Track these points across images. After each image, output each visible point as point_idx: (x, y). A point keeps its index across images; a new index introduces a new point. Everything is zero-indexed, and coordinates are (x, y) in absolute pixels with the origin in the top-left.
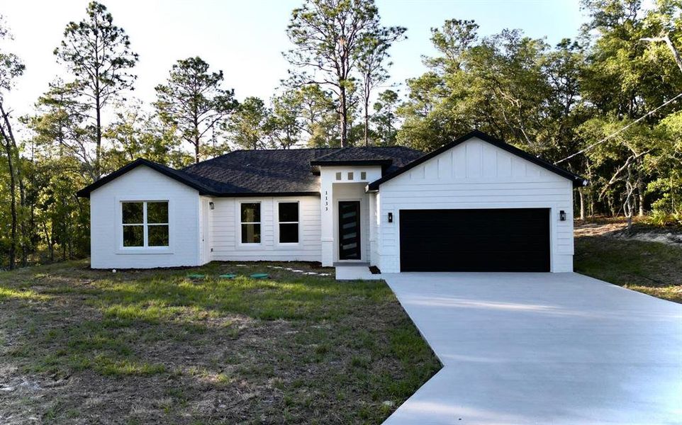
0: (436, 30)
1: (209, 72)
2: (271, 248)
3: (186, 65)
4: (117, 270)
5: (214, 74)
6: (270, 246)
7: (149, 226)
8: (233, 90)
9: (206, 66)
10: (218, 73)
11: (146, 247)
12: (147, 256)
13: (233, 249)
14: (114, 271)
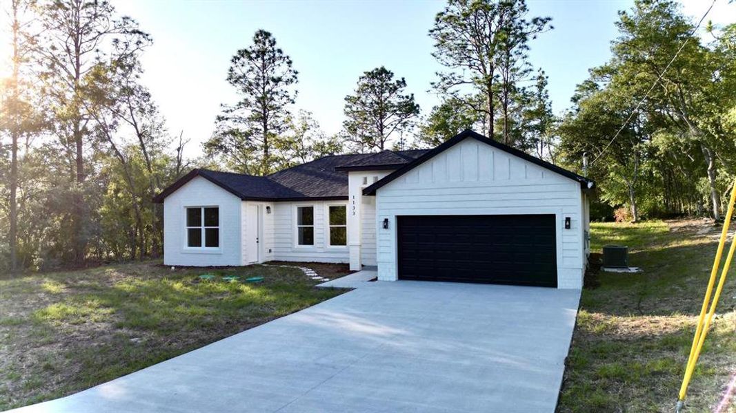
0: (624, 12)
1: (393, 81)
2: (321, 250)
3: (372, 75)
4: (176, 267)
5: (398, 81)
6: (321, 249)
7: (206, 229)
8: (412, 95)
9: (389, 75)
10: (401, 80)
11: (203, 248)
12: (203, 256)
13: (289, 250)
14: (173, 268)
